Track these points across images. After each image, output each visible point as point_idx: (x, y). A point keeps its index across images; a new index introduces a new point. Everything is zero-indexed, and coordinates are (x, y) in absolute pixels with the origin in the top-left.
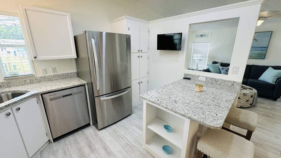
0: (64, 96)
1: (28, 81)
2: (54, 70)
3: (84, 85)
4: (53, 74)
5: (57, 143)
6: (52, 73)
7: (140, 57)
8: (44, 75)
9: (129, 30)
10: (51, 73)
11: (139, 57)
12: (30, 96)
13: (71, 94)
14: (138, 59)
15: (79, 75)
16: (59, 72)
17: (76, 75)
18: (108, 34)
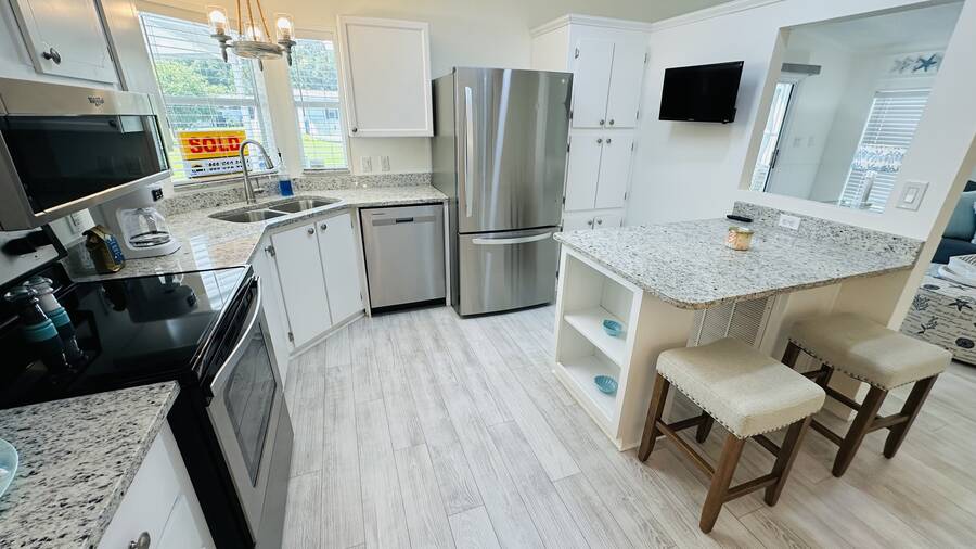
0: (398, 221)
1: (339, 183)
2: (386, 163)
3: (441, 203)
4: (383, 173)
5: (376, 319)
6: (381, 168)
7: (604, 141)
8: (366, 174)
9: (576, 57)
10: (378, 171)
11: (600, 141)
12: (343, 208)
13: (412, 220)
14: (598, 147)
15: (434, 181)
16: (395, 171)
17: (428, 181)
18: (516, 74)
